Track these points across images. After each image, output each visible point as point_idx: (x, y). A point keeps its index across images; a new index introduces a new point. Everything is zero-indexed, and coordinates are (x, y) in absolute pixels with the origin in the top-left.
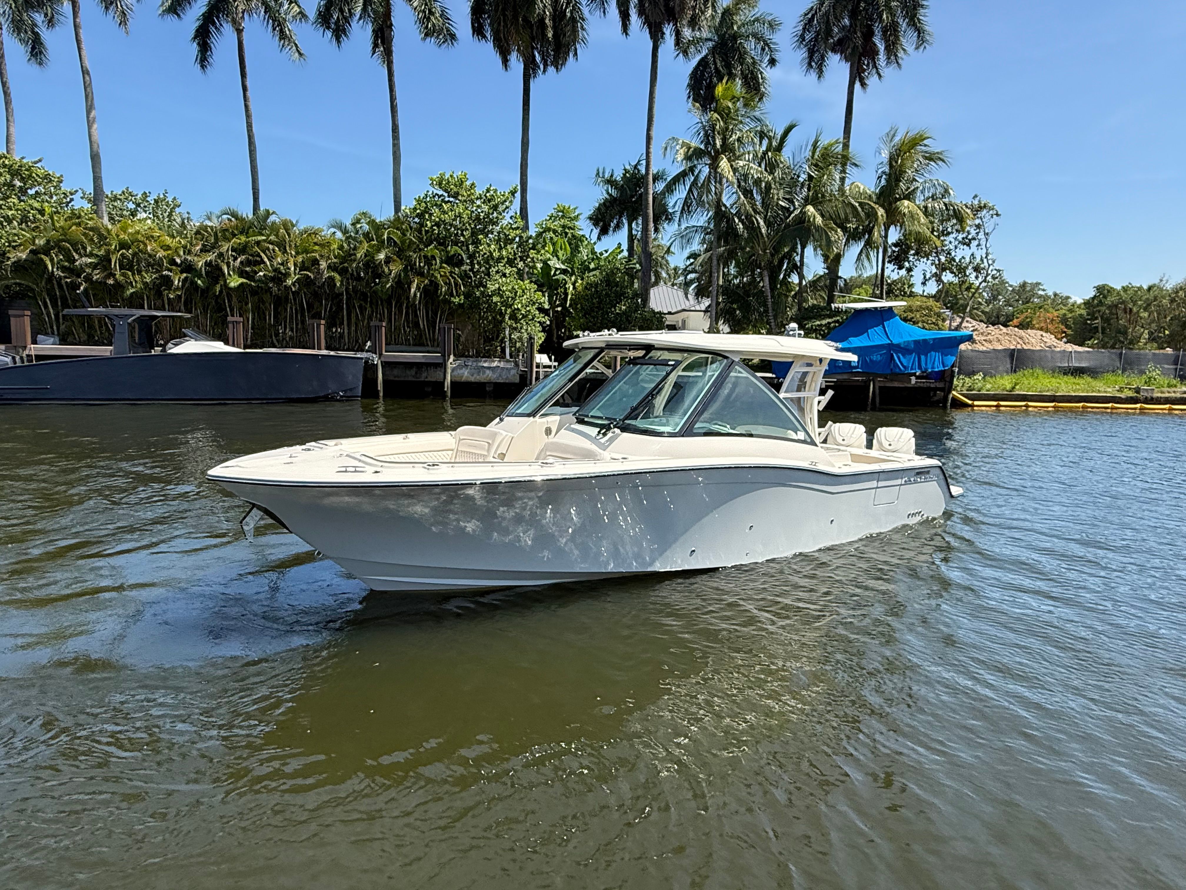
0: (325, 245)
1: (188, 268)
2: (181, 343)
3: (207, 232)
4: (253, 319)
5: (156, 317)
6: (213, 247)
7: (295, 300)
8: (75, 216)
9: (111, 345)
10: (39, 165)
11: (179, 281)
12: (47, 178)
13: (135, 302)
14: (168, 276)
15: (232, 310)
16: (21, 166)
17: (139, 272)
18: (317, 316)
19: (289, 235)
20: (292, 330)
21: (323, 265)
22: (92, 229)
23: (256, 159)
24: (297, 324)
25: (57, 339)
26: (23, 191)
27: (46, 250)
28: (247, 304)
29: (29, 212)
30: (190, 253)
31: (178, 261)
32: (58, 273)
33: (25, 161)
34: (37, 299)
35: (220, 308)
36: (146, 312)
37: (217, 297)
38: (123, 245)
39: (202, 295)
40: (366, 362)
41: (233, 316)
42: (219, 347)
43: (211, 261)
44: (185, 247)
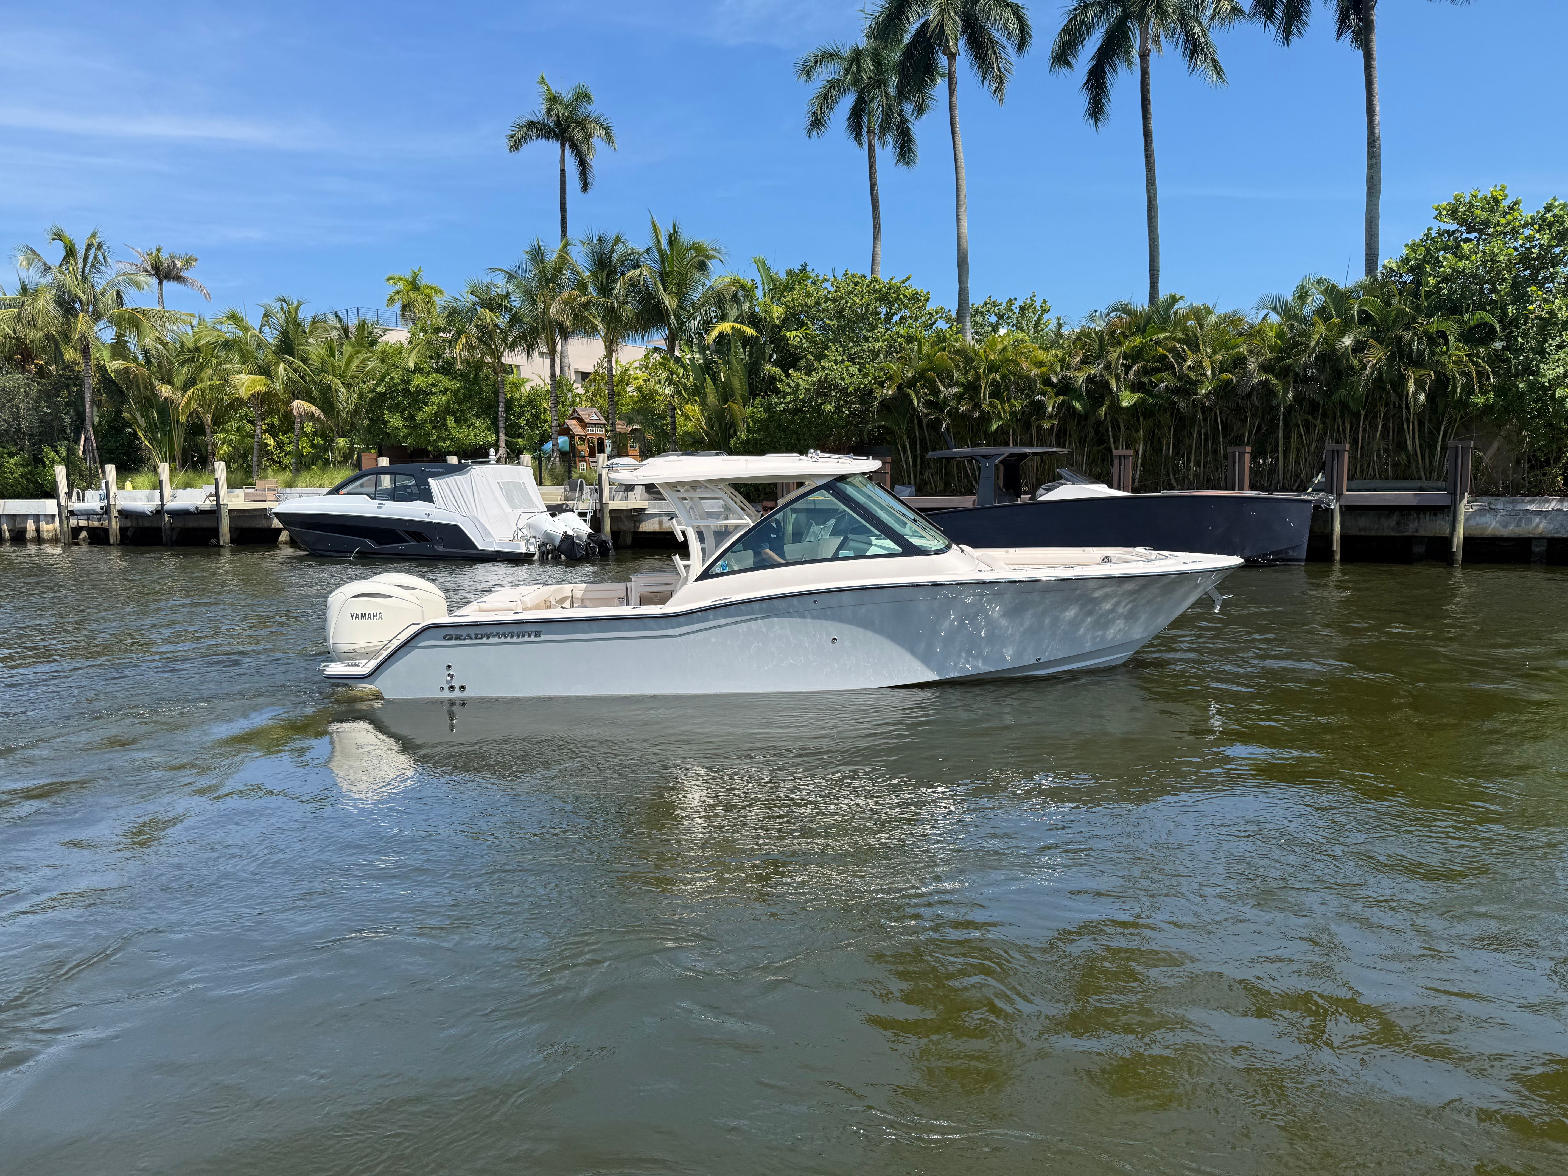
0: (1255, 333)
1: (1065, 388)
2: (1055, 487)
3: (1090, 338)
4: (1144, 451)
5: (1025, 455)
6: (1098, 358)
7: (1205, 420)
8: (941, 339)
9: (974, 494)
10: (906, 284)
11: (1054, 407)
12: (915, 297)
13: (999, 437)
14: (1040, 401)
15: (1116, 441)
16: (889, 289)
17: (1009, 400)
18: (1238, 441)
19: (1201, 327)
20: (1198, 464)
21: (1253, 364)
22: (958, 352)
23: (1156, 228)
24: (1206, 455)
25: (913, 489)
26: (889, 317)
27: (912, 383)
28: (1137, 431)
29: (896, 341)
30: (1069, 367)
31: (1054, 380)
32: (922, 409)
33: (894, 282)
34: (896, 444)
35: (1101, 440)
36: (1012, 450)
37: (1099, 423)
38: (992, 368)
39: (1079, 423)
40: (1317, 507)
41: (1117, 448)
42: (1101, 490)
43: (1095, 376)
44: (1062, 361)
